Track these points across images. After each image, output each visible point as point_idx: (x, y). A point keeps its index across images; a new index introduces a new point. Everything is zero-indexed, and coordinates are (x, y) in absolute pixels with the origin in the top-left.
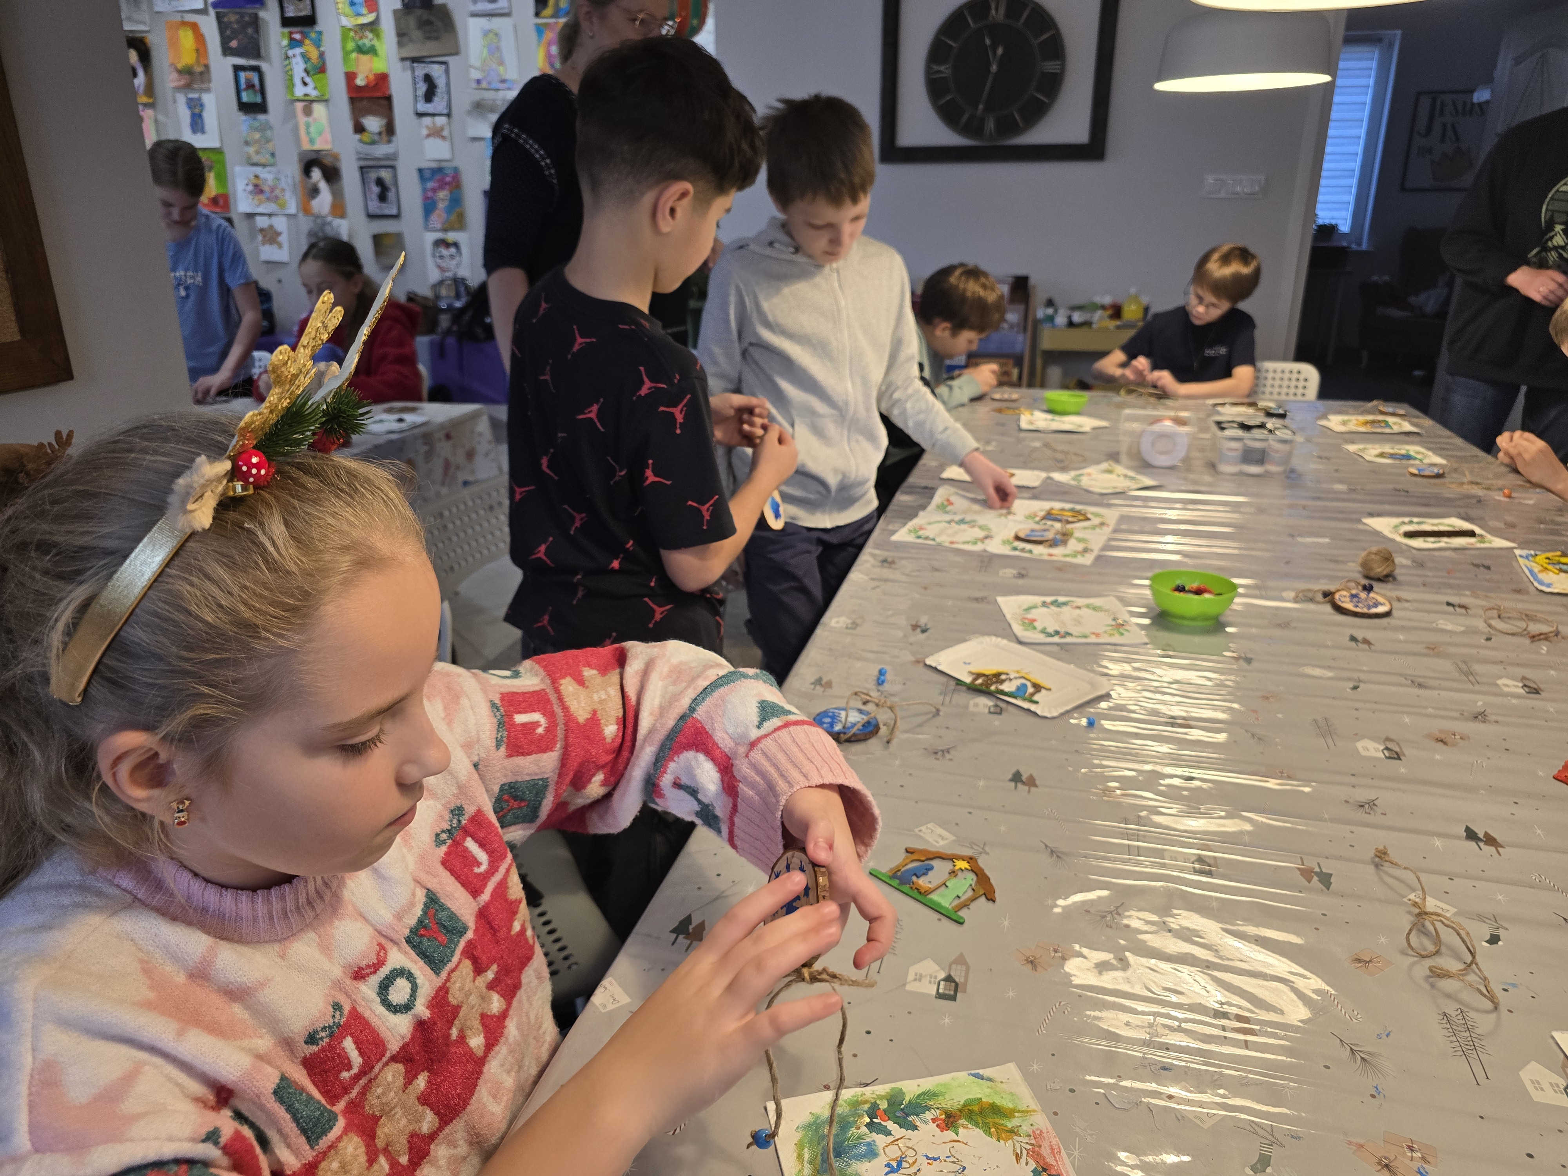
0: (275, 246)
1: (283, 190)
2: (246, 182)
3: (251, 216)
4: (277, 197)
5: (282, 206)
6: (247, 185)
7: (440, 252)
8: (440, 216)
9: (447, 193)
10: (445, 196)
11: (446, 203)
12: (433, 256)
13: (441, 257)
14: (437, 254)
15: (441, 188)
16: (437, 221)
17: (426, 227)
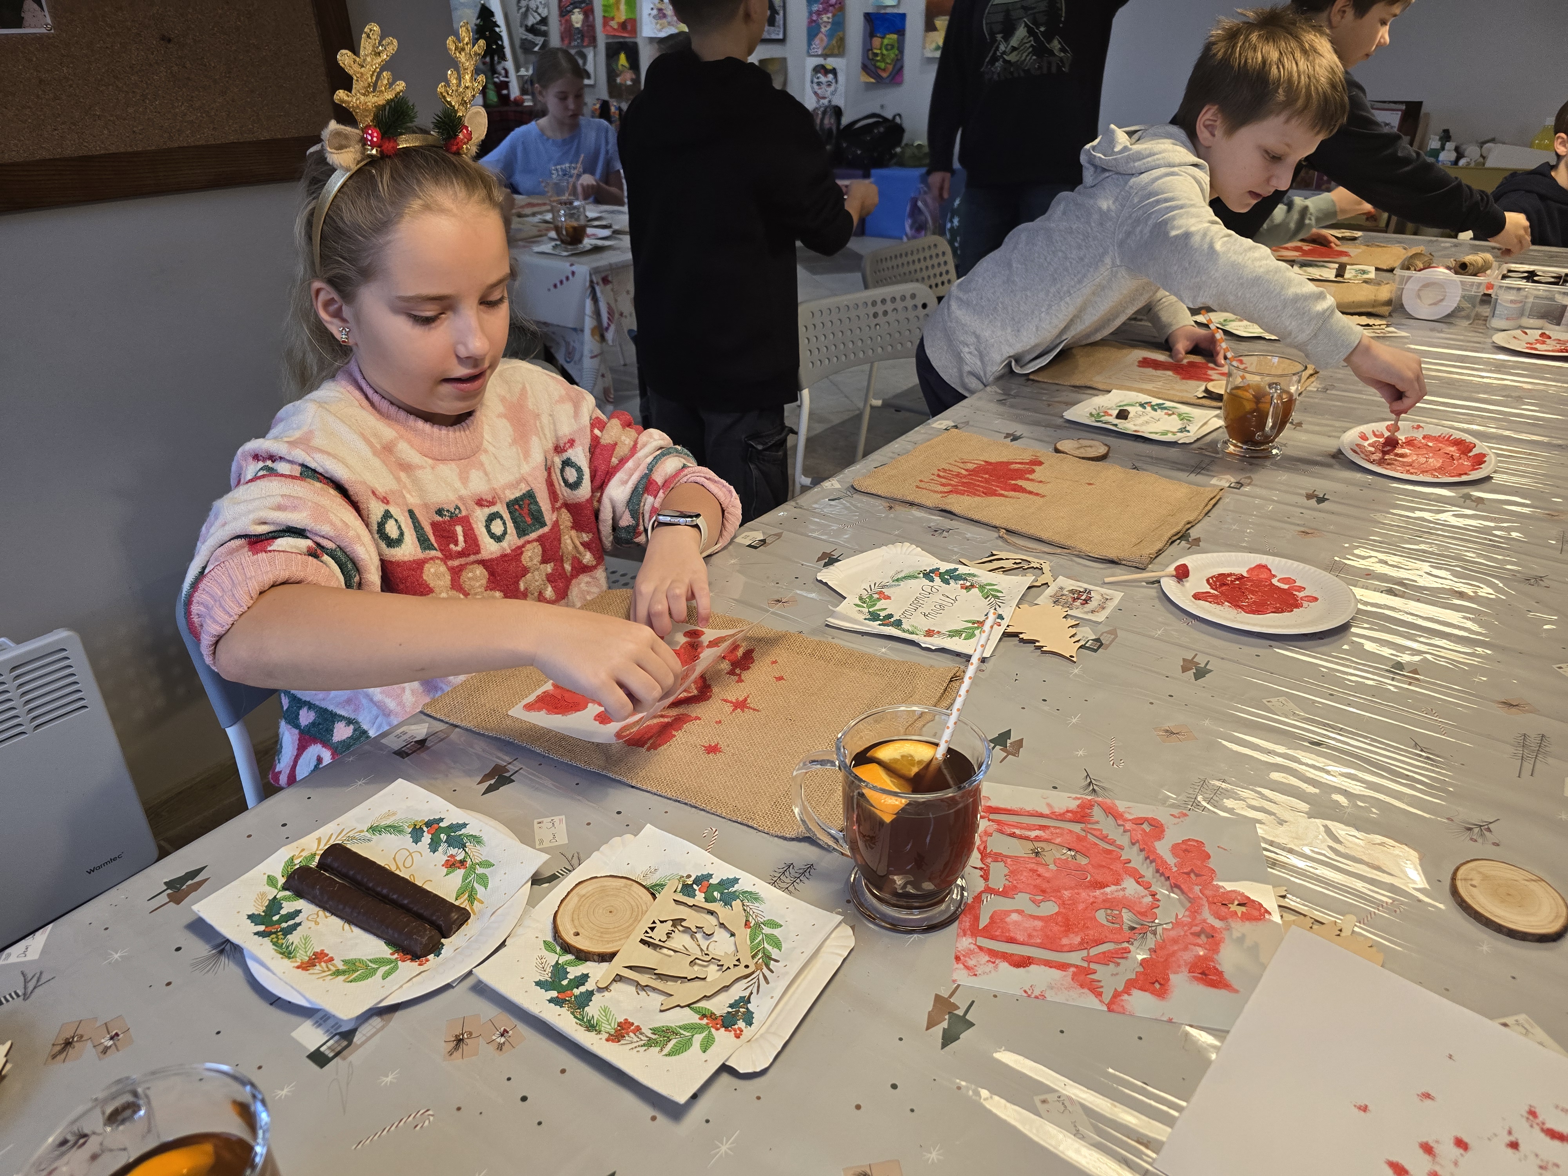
6: (652, 9)
7: (818, 78)
8: (822, 40)
9: (830, 15)
10: (828, 18)
11: (829, 27)
12: (812, 82)
13: (819, 84)
14: (816, 80)
15: (825, 11)
16: (818, 45)
17: (808, 52)
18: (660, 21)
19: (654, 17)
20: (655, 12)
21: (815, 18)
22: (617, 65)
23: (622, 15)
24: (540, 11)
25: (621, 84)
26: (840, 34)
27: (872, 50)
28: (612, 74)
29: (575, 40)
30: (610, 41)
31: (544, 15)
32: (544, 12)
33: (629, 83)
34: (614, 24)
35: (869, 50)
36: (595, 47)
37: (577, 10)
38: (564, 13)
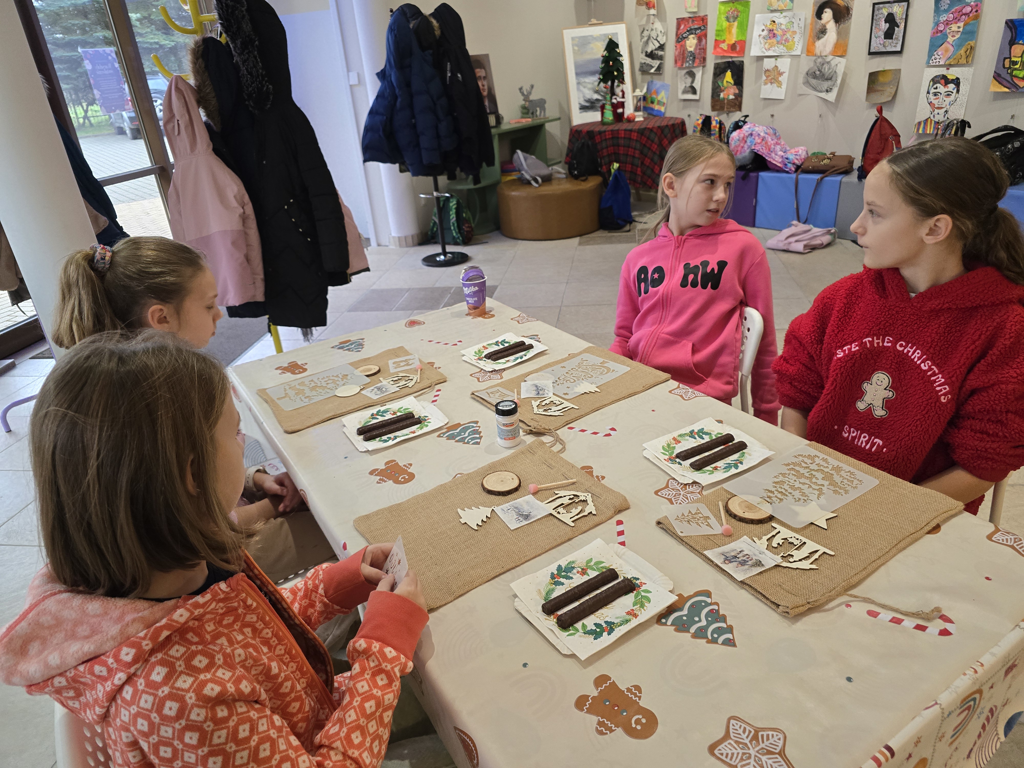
0: (775, 85)
1: (795, 33)
2: (764, 28)
3: (760, 59)
4: (787, 40)
5: (790, 49)
6: (763, 30)
7: (936, 88)
8: (947, 50)
9: (961, 24)
10: (959, 27)
11: (958, 36)
12: (928, 93)
13: (935, 94)
14: (932, 91)
15: (956, 20)
16: (941, 56)
17: (928, 62)
18: (769, 41)
19: (764, 38)
20: (765, 33)
21: (941, 28)
22: (722, 82)
23: (734, 36)
24: (658, 39)
25: (724, 99)
26: (972, 43)
27: (1010, 58)
28: (716, 90)
29: (687, 62)
30: (719, 61)
31: (662, 43)
32: (662, 40)
33: (731, 97)
34: (724, 46)
35: (1005, 59)
36: (704, 67)
37: (692, 36)
38: (680, 39)
